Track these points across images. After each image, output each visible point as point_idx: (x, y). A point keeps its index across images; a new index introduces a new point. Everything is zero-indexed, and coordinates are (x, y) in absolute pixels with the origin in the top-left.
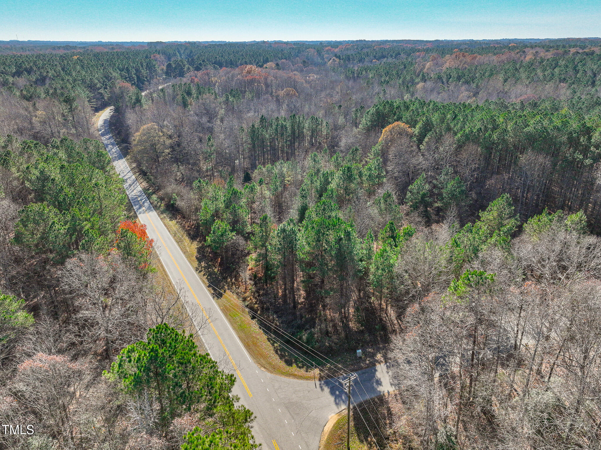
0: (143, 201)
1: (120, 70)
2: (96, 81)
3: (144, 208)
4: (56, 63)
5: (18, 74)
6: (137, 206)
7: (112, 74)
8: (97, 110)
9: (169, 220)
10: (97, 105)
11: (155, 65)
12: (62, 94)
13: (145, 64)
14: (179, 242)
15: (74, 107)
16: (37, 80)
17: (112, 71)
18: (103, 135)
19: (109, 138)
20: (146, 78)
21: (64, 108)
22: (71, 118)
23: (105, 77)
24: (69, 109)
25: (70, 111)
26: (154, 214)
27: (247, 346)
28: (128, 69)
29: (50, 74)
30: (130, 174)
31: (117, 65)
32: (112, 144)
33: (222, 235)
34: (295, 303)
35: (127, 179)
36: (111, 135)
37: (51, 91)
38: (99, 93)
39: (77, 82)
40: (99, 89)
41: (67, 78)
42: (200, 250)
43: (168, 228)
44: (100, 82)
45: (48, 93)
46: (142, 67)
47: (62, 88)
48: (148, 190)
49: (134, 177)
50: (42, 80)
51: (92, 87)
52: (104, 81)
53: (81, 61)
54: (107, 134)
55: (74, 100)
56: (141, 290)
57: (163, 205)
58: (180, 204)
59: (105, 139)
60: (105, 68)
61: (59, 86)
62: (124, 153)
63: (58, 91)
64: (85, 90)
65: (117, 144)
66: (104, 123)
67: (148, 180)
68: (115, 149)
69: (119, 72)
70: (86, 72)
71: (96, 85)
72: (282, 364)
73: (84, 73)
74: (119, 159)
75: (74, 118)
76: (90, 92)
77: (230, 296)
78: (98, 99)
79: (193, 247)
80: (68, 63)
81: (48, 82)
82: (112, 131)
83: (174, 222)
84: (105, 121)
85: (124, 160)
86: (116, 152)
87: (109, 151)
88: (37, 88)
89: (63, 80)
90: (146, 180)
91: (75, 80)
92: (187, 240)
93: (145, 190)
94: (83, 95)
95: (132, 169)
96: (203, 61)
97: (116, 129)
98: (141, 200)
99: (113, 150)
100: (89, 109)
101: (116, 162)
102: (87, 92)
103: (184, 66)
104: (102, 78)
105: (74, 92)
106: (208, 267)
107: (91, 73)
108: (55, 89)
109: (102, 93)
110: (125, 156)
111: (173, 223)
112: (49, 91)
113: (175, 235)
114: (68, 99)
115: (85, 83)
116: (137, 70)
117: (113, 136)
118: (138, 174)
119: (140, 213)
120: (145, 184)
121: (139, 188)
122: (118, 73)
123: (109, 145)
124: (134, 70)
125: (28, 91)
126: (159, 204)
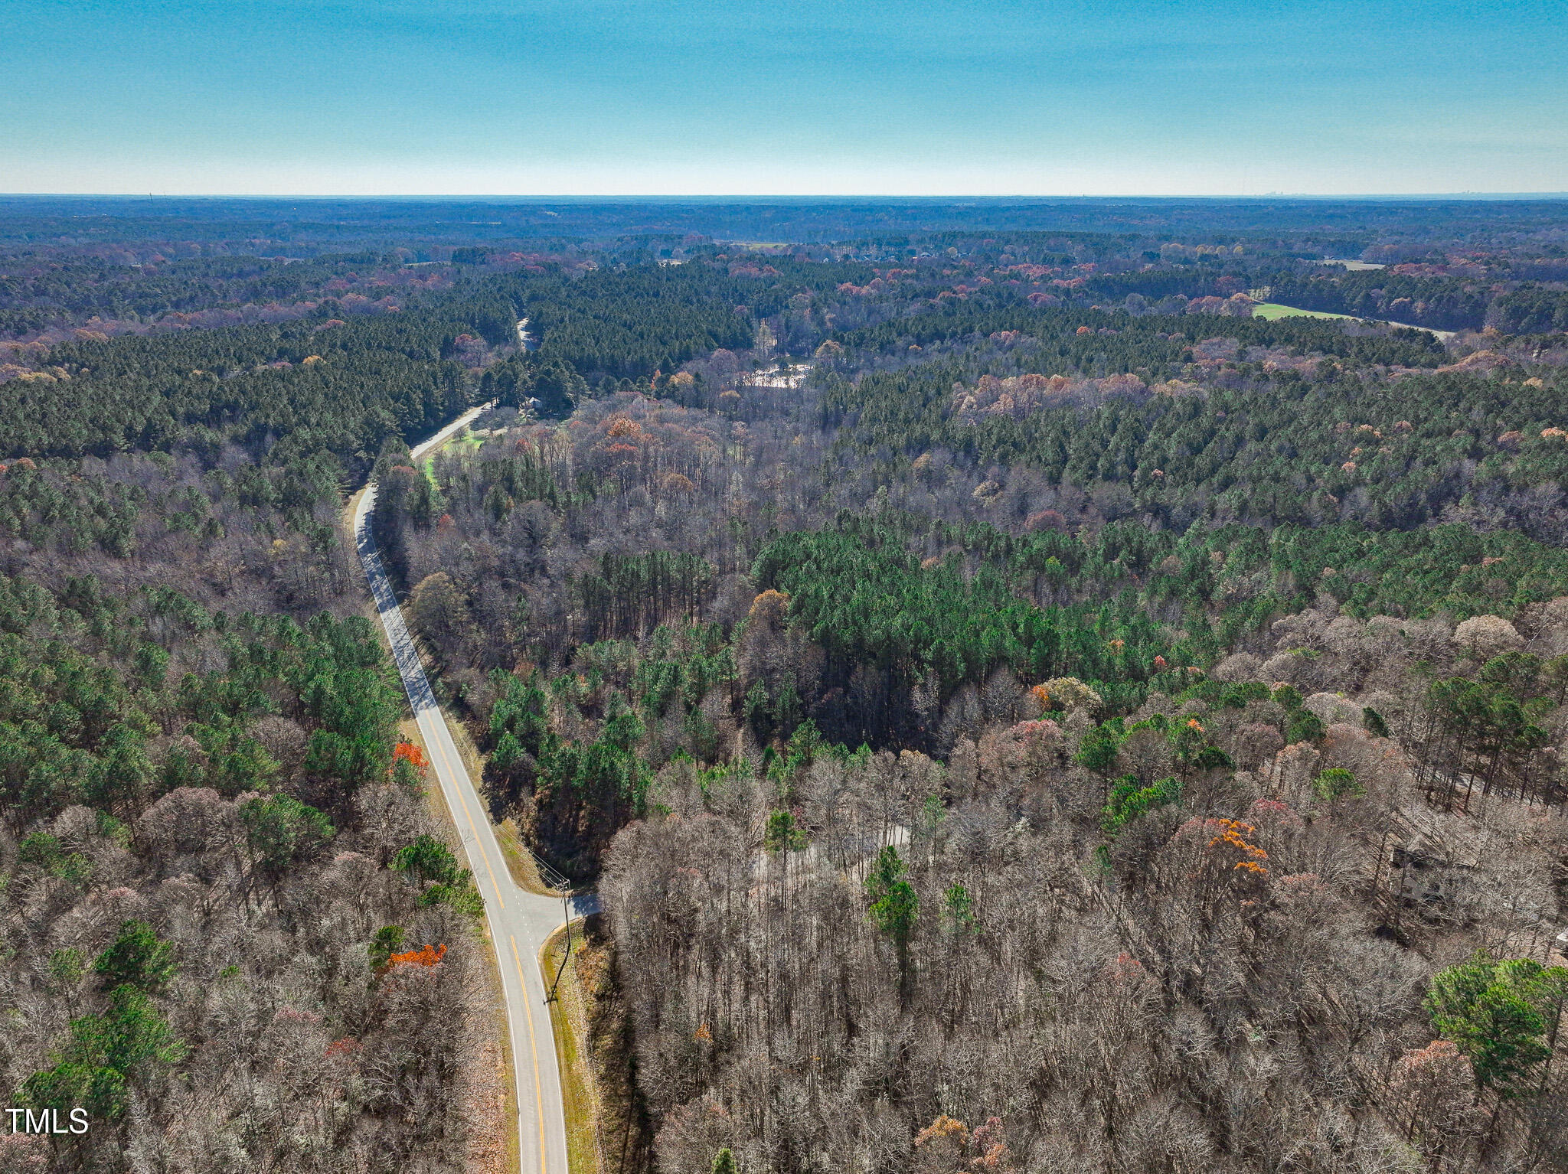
0: (424, 688)
1: (394, 399)
2: (352, 438)
3: (424, 702)
6: (416, 698)
7: (378, 417)
9: (454, 721)
10: (352, 482)
14: (464, 755)
17: (379, 410)
18: (365, 551)
19: (375, 561)
20: (442, 404)
23: (367, 423)
26: (436, 710)
27: (512, 870)
30: (408, 638)
31: (388, 387)
32: (381, 573)
33: (508, 753)
34: (575, 830)
36: (375, 555)
40: (356, 450)
42: (489, 767)
44: (358, 438)
46: (435, 382)
48: (432, 669)
49: (413, 644)
51: (344, 450)
52: (365, 434)
54: (371, 550)
56: (413, 812)
57: (449, 697)
58: (473, 698)
59: (369, 562)
62: (401, 593)
65: (388, 575)
66: (367, 523)
67: (433, 652)
68: (385, 585)
69: (392, 405)
71: (351, 444)
72: (543, 887)
74: (391, 607)
77: (510, 824)
79: (479, 763)
82: (378, 544)
83: (462, 725)
84: (367, 517)
85: (397, 609)
86: (386, 591)
90: (429, 651)
92: (474, 751)
93: (428, 669)
95: (410, 629)
98: (422, 687)
104: (361, 427)
106: (494, 788)
109: (361, 458)
110: (399, 603)
111: (459, 727)
113: (460, 746)
116: (426, 392)
118: (418, 637)
119: (419, 710)
120: (428, 659)
121: (420, 666)
124: (419, 392)
126: (445, 695)
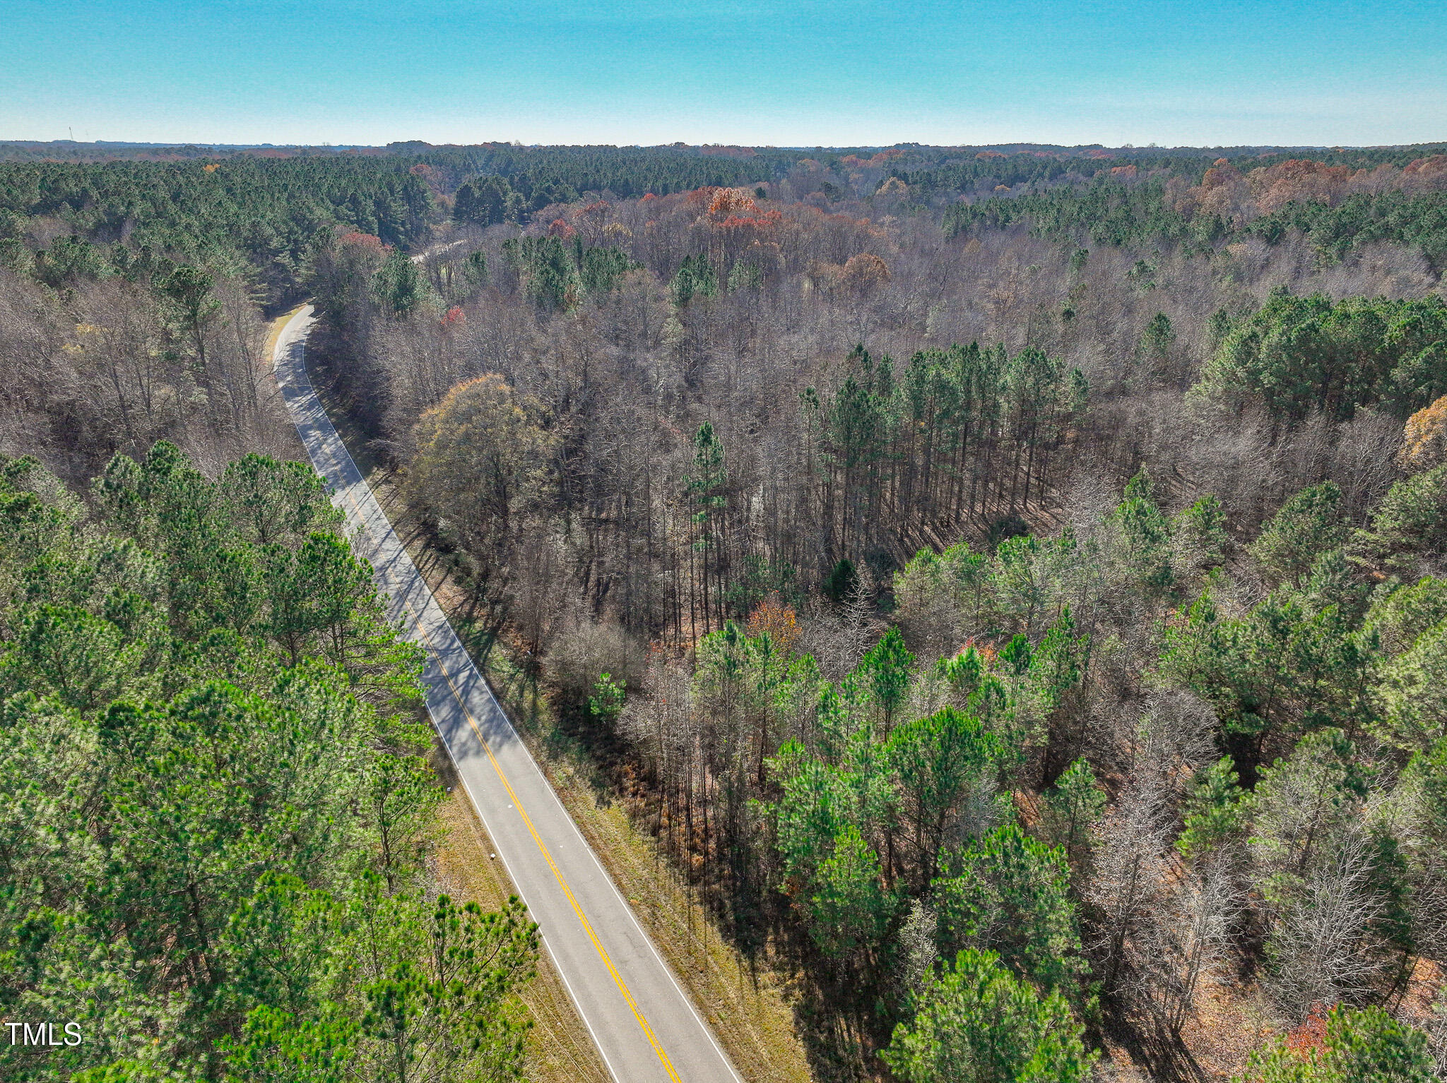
0: (462, 677)
1: (333, 202)
2: (269, 231)
3: (473, 723)
4: (155, 181)
5: (46, 208)
6: (445, 711)
7: (311, 212)
8: (271, 313)
9: (591, 797)
10: (268, 299)
11: (425, 191)
12: (167, 266)
13: (398, 188)
15: (203, 309)
16: (99, 225)
17: (312, 205)
18: (289, 393)
19: (310, 406)
21: (169, 315)
22: (191, 352)
23: (293, 219)
24: (187, 318)
25: (188, 328)
28: (354, 200)
29: (137, 211)
30: (393, 546)
31: (325, 189)
32: (322, 427)
35: (383, 569)
36: (314, 395)
37: (132, 258)
38: (277, 265)
39: (213, 233)
40: (277, 252)
41: (185, 220)
43: (605, 860)
44: (280, 234)
45: (123, 262)
46: (392, 194)
47: (169, 248)
48: (470, 619)
49: (407, 559)
50: (112, 227)
51: (256, 247)
52: (290, 232)
53: (227, 176)
54: (302, 391)
55: (204, 286)
57: (543, 702)
59: (298, 410)
60: (291, 196)
61: (160, 242)
62: (363, 458)
63: (156, 257)
64: (237, 253)
65: (337, 426)
66: (293, 353)
67: (461, 574)
68: (332, 445)
69: (332, 207)
70: (241, 205)
71: (267, 241)
73: (233, 208)
74: (349, 483)
75: (201, 350)
76: (252, 261)
78: (273, 282)
80: (189, 181)
81: (128, 229)
82: (317, 381)
84: (294, 349)
85: (364, 485)
86: (334, 455)
87: (313, 452)
88: (92, 247)
89: (173, 224)
90: (449, 571)
91: (208, 227)
93: (459, 622)
94: (232, 269)
95: (396, 524)
96: (556, 182)
97: (329, 373)
98: (454, 674)
99: (327, 449)
100: (250, 314)
101: (340, 494)
102: (243, 262)
103: (505, 194)
104: (285, 222)
105: (204, 260)
107: (256, 208)
108: (146, 250)
109: (283, 265)
110: (367, 473)
112: (125, 258)
114: (183, 283)
115: (238, 234)
116: (378, 204)
117: (320, 399)
118: (418, 544)
119: (463, 754)
120: (451, 593)
121: (436, 615)
122: (328, 209)
123: (311, 427)
124: (370, 202)
125: (59, 255)
126: (529, 696)
